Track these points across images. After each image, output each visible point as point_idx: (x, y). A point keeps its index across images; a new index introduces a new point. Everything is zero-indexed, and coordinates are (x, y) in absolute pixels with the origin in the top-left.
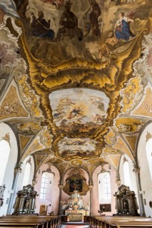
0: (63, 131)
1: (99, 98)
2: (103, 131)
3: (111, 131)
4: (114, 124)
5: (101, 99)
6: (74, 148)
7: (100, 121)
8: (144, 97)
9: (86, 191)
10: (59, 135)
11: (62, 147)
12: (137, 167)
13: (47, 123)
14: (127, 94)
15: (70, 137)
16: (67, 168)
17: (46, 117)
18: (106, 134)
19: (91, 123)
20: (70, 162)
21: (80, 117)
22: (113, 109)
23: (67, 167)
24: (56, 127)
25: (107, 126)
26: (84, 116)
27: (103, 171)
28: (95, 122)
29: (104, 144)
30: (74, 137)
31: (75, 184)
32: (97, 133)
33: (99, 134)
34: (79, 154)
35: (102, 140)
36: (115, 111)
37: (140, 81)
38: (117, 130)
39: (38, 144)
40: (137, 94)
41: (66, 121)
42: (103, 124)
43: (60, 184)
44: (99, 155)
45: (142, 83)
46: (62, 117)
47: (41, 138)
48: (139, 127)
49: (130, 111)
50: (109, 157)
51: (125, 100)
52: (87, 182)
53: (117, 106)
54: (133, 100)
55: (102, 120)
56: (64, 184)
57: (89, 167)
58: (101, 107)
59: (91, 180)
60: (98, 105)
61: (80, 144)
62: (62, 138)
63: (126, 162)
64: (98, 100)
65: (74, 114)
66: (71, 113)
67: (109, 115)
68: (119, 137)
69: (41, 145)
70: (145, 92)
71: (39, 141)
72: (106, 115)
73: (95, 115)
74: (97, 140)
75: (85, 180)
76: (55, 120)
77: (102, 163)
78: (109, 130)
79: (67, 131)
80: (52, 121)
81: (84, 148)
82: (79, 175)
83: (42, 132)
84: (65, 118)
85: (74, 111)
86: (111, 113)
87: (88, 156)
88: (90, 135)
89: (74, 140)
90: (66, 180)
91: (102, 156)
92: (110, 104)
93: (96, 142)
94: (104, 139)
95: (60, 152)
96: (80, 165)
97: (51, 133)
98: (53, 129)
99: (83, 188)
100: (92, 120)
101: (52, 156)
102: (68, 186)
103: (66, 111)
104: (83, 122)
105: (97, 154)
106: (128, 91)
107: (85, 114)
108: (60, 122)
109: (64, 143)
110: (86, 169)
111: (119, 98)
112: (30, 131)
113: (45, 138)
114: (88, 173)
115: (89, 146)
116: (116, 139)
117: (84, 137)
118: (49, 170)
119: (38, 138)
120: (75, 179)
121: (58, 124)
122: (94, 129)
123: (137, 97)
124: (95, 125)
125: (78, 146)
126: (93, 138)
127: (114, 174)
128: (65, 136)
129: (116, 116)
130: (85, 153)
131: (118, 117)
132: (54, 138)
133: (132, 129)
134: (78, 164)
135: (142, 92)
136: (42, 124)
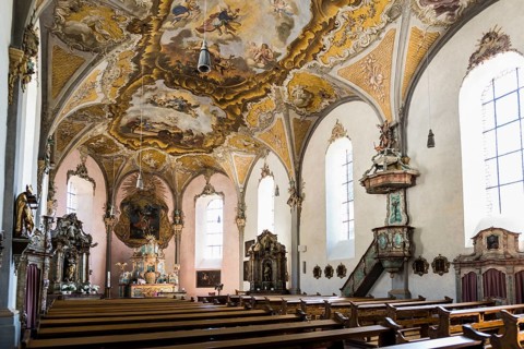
0: (164, 64)
1: (293, 5)
2: (254, 90)
3: (272, 97)
4: (286, 82)
5: (296, 11)
6: (159, 116)
7: (261, 65)
8: (377, 43)
9: (168, 239)
10: (148, 70)
11: (138, 107)
12: (297, 195)
13: (144, 27)
14: (351, 22)
15: (171, 84)
16: (124, 171)
17: (155, 9)
18: (256, 100)
19: (241, 60)
20: (135, 155)
21: (224, 36)
22: (304, 47)
23: (127, 167)
24: (158, 45)
25: (270, 82)
26: (236, 38)
27: (208, 190)
28: (250, 62)
29: (239, 123)
30: (179, 87)
31: (143, 219)
32: (238, 91)
33: (241, 94)
34: (164, 135)
35: (238, 112)
36: (307, 52)
37: (389, 7)
38: (286, 98)
39: (93, 84)
40: (369, 32)
41: (187, 34)
42: (265, 74)
43: (107, 215)
44: (214, 146)
45: (390, 14)
46: (187, 21)
47: (108, 68)
48: (326, 102)
49: (335, 64)
51: (337, 34)
52: (170, 214)
53: (317, 41)
54: (353, 42)
55: (268, 65)
56: (118, 216)
57: (178, 175)
58: (285, 29)
59: (178, 208)
60: (282, 20)
61: (184, 107)
62: (151, 81)
63: (268, 179)
64: (289, 8)
65: (217, 21)
66: (212, 17)
67: (290, 56)
68: (281, 116)
69: (98, 89)
70: (383, 35)
71: (99, 78)
72: (284, 52)
73: (259, 45)
74: (230, 110)
75: (166, 209)
76: (168, 24)
77: (208, 169)
78: (268, 91)
79: (173, 63)
80: (160, 26)
81: (185, 122)
82: (151, 194)
83: (117, 52)
84: (191, 26)
86: (296, 53)
87: (185, 146)
88: (219, 91)
89: (176, 93)
90: (122, 205)
91: (218, 153)
92: (305, 30)
93: (222, 114)
94: (244, 109)
95: (125, 121)
96: (157, 166)
97: (136, 60)
98: (148, 50)
99: (162, 230)
100: (245, 55)
101: (101, 129)
102: (127, 220)
103: (204, 8)
104: (224, 54)
105: (210, 144)
106: (355, 16)
107: (242, 32)
108: (175, 33)
109: (148, 95)
110: (169, 179)
111: (331, 26)
112: (91, 36)
113: (115, 71)
114: (173, 191)
115: (200, 121)
116: (270, 120)
117: (200, 93)
118: (82, 171)
119: (102, 66)
120: (143, 203)
121: (166, 40)
122: (237, 80)
123: (363, 39)
124: (246, 69)
125: (173, 113)
126: (222, 102)
127: (233, 201)
128: (161, 76)
129: (302, 63)
130: (180, 135)
131: (304, 67)
132: (133, 77)
133: (310, 104)
134: (152, 163)
135: (379, 32)
136: (131, 28)
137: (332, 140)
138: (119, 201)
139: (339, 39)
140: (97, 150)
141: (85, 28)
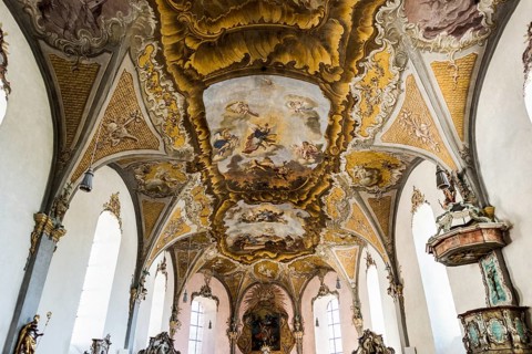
0: (234, 186)
1: (308, 100)
2: (319, 184)
3: (337, 184)
4: (343, 167)
5: (313, 104)
6: (257, 230)
7: (312, 160)
8: (403, 96)
9: (289, 348)
10: (226, 197)
11: (233, 228)
12: (396, 282)
13: (199, 166)
14: (367, 89)
15: (250, 201)
16: (244, 285)
17: (198, 150)
18: (326, 192)
19: (293, 163)
20: (251, 268)
21: (269, 149)
22: (339, 130)
23: (245, 282)
24: (219, 174)
25: (327, 172)
26: (279, 147)
27: (323, 291)
28: (302, 161)
29: (323, 219)
30: (259, 202)
31: (264, 329)
32: (307, 189)
33: (312, 191)
34: (270, 246)
35: (318, 208)
36: (344, 132)
37: (392, 58)
38: (350, 183)
39: (181, 220)
40: (388, 90)
41: (238, 158)
42: (320, 167)
43: (231, 329)
44: (314, 246)
45: (397, 63)
46: (231, 149)
47: (188, 205)
48: (397, 172)
49: (375, 133)
50: (334, 254)
51: (362, 105)
52: (290, 321)
53: (346, 120)
54: (380, 106)
55: (318, 158)
56: (240, 329)
57: (293, 281)
58: (313, 122)
59: (297, 313)
60: (306, 117)
61: (273, 218)
62: (233, 204)
63: (372, 267)
64: (305, 104)
65: (256, 140)
66: (250, 138)
67: (331, 143)
68: (353, 201)
69: (188, 222)
70: (403, 86)
71: (183, 214)
72: (324, 142)
73: (301, 145)
74: (309, 208)
75: (286, 316)
76: (216, 157)
77: (320, 269)
78: (331, 181)
79: (242, 185)
80: (210, 161)
81: (280, 231)
82: (271, 303)
83: (189, 190)
84: (238, 151)
85: (258, 133)
86: (335, 139)
87: (290, 251)
88: (292, 195)
89: (259, 208)
90: (245, 317)
91: (320, 252)
92: (331, 115)
93: (306, 214)
94: (322, 205)
95: (230, 242)
96: (273, 276)
97: (210, 191)
98: (214, 181)
99: (283, 339)
100: (294, 158)
101: (212, 253)
102: (249, 332)
103: (239, 133)
104: (277, 162)
105: (310, 245)
106: (368, 82)
107: (281, 140)
108: (228, 161)
109: (237, 216)
110: (287, 287)
111: (351, 101)
112: (164, 186)
113: (195, 205)
114: (291, 297)
115: (291, 225)
116: (347, 207)
117: (278, 201)
118: (206, 291)
119: (181, 204)
120: (263, 313)
121: (223, 169)
122: (300, 181)
123: (387, 98)
124: (302, 169)
125: (268, 225)
126: (300, 203)
127: (348, 297)
128: (239, 198)
129: (345, 145)
130: (283, 243)
131: (349, 147)
132: (216, 205)
133: (380, 180)
134: (268, 273)
135: (398, 85)
136: (190, 170)
137: (414, 210)
138: (241, 314)
139: (366, 109)
140: (219, 271)
141: (159, 181)
